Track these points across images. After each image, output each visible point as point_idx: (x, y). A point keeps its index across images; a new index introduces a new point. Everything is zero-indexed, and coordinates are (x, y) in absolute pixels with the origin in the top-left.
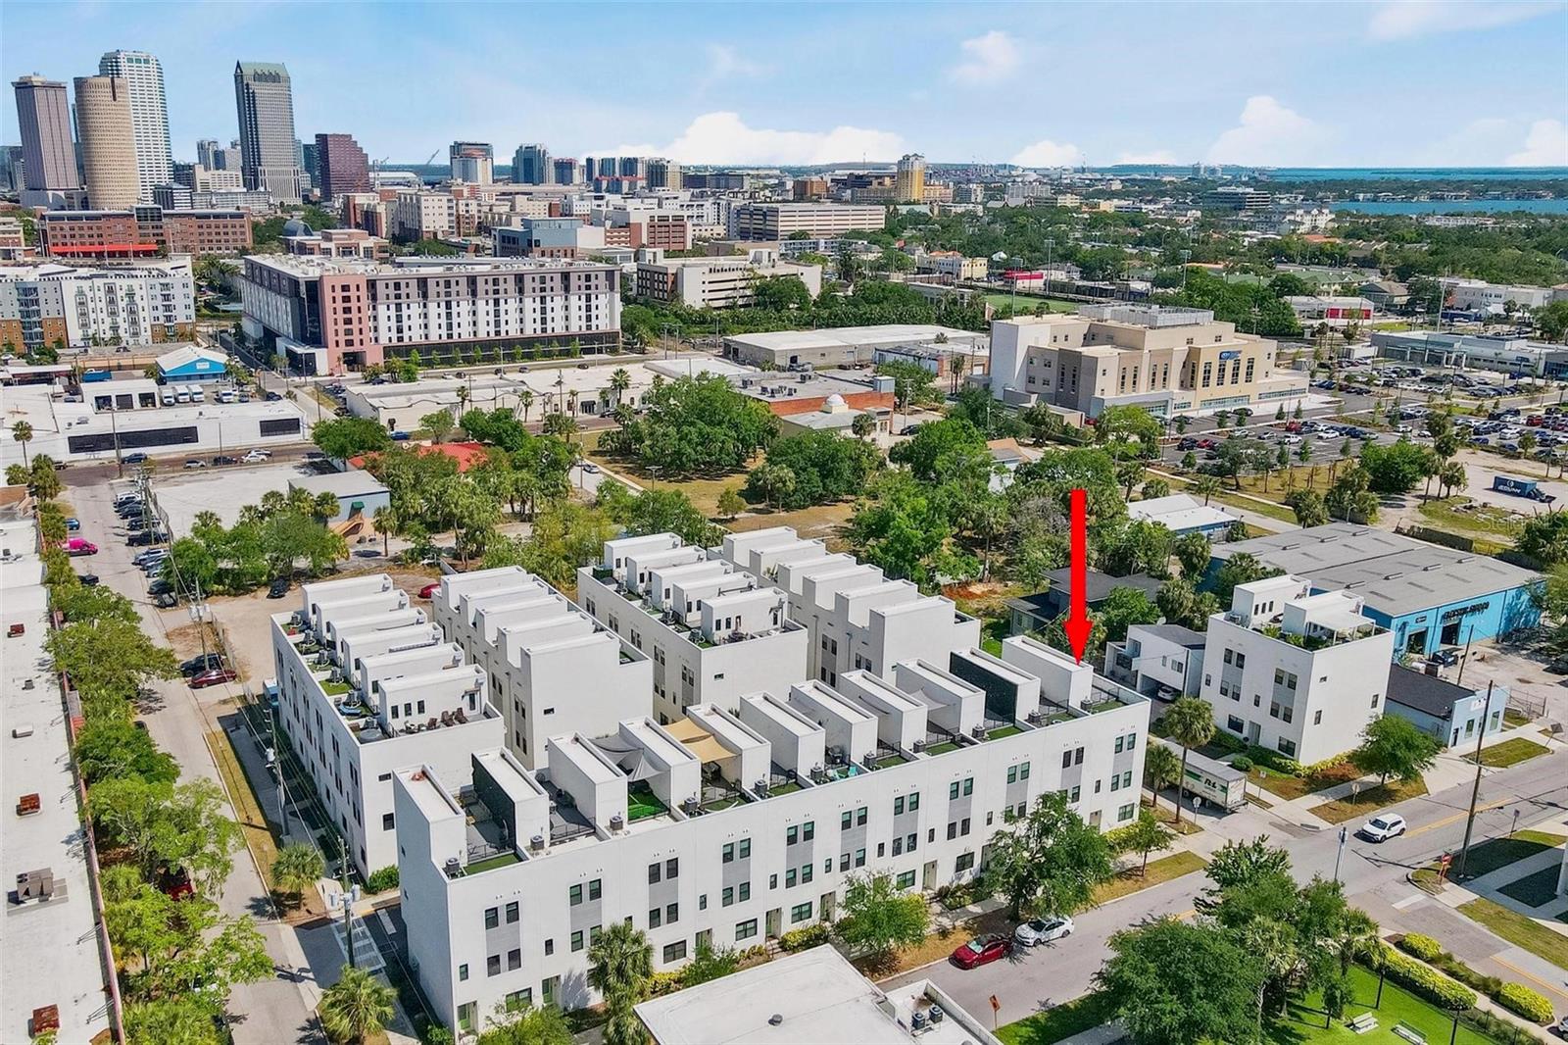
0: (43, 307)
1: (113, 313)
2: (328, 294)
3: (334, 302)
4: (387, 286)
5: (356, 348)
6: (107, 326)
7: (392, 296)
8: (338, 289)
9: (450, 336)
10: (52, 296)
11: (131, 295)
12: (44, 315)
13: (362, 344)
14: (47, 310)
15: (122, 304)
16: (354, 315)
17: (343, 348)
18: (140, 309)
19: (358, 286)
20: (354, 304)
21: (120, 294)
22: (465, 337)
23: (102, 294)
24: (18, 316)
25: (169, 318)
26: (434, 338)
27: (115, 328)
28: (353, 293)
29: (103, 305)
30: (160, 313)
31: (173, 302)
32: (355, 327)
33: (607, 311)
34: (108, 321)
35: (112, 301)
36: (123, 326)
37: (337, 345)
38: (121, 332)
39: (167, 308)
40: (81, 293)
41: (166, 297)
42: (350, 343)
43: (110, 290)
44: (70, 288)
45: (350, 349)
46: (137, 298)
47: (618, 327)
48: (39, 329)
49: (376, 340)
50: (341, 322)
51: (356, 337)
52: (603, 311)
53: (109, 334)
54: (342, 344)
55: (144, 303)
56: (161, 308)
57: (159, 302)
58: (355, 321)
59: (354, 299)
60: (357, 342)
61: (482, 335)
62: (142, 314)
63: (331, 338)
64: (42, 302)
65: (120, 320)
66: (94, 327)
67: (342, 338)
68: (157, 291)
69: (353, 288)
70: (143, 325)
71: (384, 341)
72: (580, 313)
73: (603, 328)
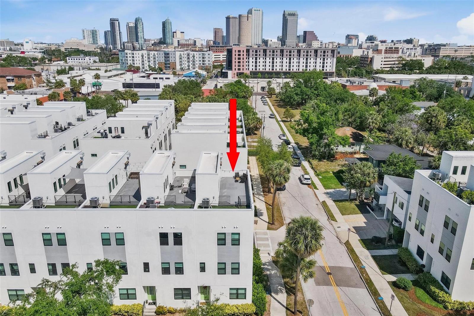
0: (170, 59)
1: (189, 62)
2: (233, 52)
3: (235, 56)
4: (253, 51)
5: (241, 71)
6: (186, 65)
7: (254, 55)
8: (237, 51)
9: (273, 70)
10: (173, 56)
11: (194, 56)
12: (170, 61)
13: (243, 70)
14: (171, 60)
15: (191, 59)
16: (241, 60)
17: (237, 71)
18: (196, 61)
19: (243, 51)
20: (241, 57)
21: (191, 56)
22: (278, 70)
23: (186, 56)
24: (164, 61)
25: (203, 64)
26: (267, 70)
27: (189, 66)
28: (241, 53)
29: (186, 59)
30: (201, 62)
31: (205, 59)
32: (241, 64)
33: (331, 65)
34: (187, 64)
35: (188, 58)
36: (191, 66)
37: (235, 70)
38: (190, 67)
39: (203, 61)
40: (181, 55)
41: (203, 58)
42: (239, 69)
43: (188, 55)
44: (178, 54)
45: (239, 71)
46: (195, 58)
47: (334, 70)
48: (169, 65)
49: (249, 69)
50: (237, 62)
51: (241, 68)
52: (328, 65)
53: (187, 68)
54: (237, 69)
55: (197, 59)
56: (201, 61)
57: (201, 59)
58: (242, 62)
59: (242, 55)
60: (241, 69)
61: (284, 70)
62: (196, 62)
63: (233, 67)
64: (170, 57)
65: (190, 64)
66: (183, 65)
67: (237, 68)
68: (201, 56)
69: (242, 51)
70: (196, 65)
71: (251, 69)
72: (320, 65)
73: (328, 71)
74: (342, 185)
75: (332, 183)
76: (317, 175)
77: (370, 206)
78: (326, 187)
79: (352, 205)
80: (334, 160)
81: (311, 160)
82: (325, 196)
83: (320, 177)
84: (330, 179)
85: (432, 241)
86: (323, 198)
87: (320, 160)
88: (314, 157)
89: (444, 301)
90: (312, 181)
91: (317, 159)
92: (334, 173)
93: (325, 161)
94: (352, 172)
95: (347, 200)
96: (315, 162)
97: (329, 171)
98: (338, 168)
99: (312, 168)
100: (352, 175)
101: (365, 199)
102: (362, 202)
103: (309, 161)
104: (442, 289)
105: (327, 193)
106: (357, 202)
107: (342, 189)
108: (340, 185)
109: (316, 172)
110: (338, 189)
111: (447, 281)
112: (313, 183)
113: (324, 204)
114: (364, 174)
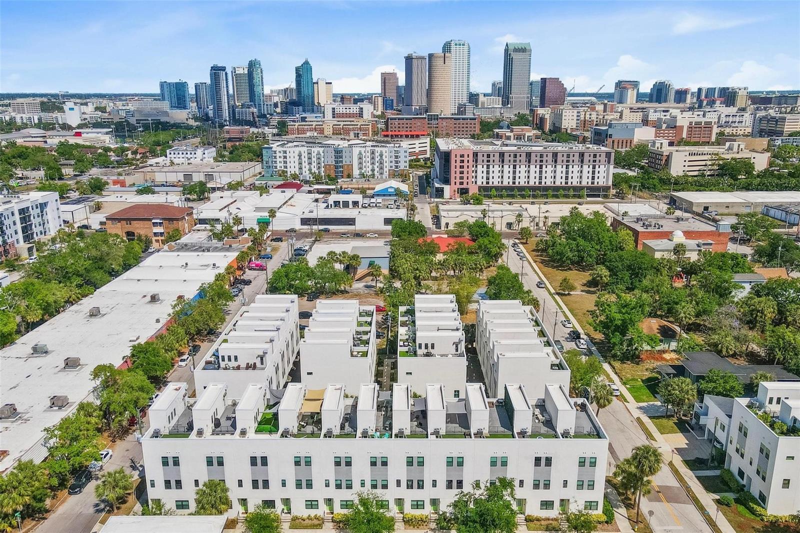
0: (344, 159)
1: (373, 163)
2: (453, 156)
3: (456, 163)
4: (483, 156)
5: (465, 186)
6: (369, 169)
7: (485, 161)
8: (458, 156)
9: (514, 183)
10: (348, 154)
11: (381, 155)
12: (344, 163)
13: (467, 184)
14: (345, 161)
15: (377, 159)
16: (465, 170)
17: (458, 186)
18: (385, 162)
19: (468, 155)
20: (465, 164)
21: (377, 154)
22: (522, 184)
23: (369, 154)
24: (334, 163)
25: (397, 167)
26: (505, 183)
27: (373, 170)
28: (466, 159)
29: (369, 159)
30: (393, 164)
31: (399, 159)
32: (465, 175)
33: (605, 175)
34: (371, 167)
35: (373, 158)
36: (377, 169)
37: (455, 184)
38: (376, 172)
39: (397, 162)
40: (360, 153)
41: (396, 157)
42: (462, 183)
43: (373, 153)
44: (356, 151)
45: (462, 186)
46: (384, 157)
47: (610, 183)
48: (341, 169)
49: (476, 182)
50: (458, 173)
51: (465, 181)
52: (602, 174)
53: (370, 173)
54: (458, 184)
55: (387, 159)
56: (393, 162)
57: (393, 159)
58: (465, 172)
59: (466, 161)
60: (465, 184)
61: (532, 184)
62: (385, 164)
63: (453, 180)
64: (344, 157)
65: (375, 167)
66: (364, 169)
67: (458, 181)
68: (393, 154)
69: (466, 156)
70: (385, 169)
71: (479, 183)
72: (588, 175)
73: (601, 184)
74: (656, 397)
75: (643, 395)
76: (624, 384)
77: (689, 425)
78: (638, 400)
79: (670, 423)
80: (640, 361)
81: (612, 362)
82: (638, 411)
83: (628, 386)
84: (640, 389)
85: (751, 464)
86: (637, 413)
87: (622, 362)
88: (614, 356)
89: (760, 515)
90: (620, 392)
91: (619, 360)
92: (643, 381)
93: (629, 362)
94: (670, 388)
95: (663, 417)
96: (617, 364)
97: (636, 377)
98: (647, 375)
99: (616, 373)
100: (669, 391)
101: (683, 415)
102: (680, 419)
103: (610, 363)
104: (759, 505)
105: (640, 408)
106: (675, 420)
107: (656, 403)
108: (653, 398)
109: (622, 379)
110: (652, 403)
111: (763, 499)
112: (622, 395)
113: (638, 419)
114: (681, 391)
